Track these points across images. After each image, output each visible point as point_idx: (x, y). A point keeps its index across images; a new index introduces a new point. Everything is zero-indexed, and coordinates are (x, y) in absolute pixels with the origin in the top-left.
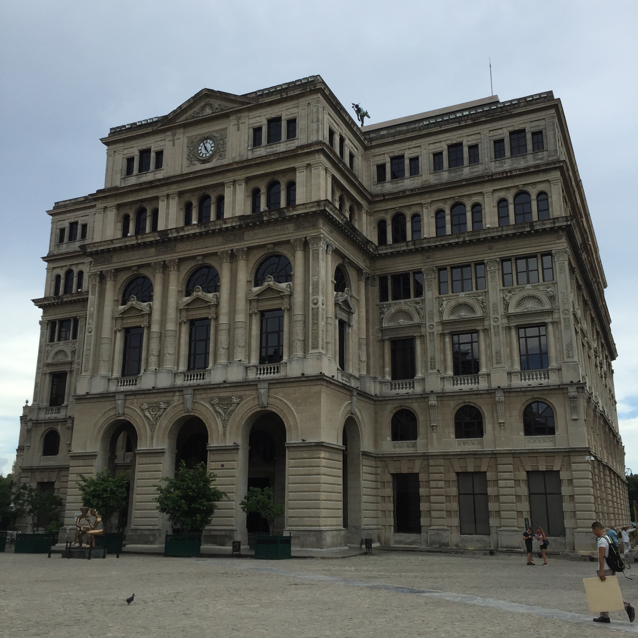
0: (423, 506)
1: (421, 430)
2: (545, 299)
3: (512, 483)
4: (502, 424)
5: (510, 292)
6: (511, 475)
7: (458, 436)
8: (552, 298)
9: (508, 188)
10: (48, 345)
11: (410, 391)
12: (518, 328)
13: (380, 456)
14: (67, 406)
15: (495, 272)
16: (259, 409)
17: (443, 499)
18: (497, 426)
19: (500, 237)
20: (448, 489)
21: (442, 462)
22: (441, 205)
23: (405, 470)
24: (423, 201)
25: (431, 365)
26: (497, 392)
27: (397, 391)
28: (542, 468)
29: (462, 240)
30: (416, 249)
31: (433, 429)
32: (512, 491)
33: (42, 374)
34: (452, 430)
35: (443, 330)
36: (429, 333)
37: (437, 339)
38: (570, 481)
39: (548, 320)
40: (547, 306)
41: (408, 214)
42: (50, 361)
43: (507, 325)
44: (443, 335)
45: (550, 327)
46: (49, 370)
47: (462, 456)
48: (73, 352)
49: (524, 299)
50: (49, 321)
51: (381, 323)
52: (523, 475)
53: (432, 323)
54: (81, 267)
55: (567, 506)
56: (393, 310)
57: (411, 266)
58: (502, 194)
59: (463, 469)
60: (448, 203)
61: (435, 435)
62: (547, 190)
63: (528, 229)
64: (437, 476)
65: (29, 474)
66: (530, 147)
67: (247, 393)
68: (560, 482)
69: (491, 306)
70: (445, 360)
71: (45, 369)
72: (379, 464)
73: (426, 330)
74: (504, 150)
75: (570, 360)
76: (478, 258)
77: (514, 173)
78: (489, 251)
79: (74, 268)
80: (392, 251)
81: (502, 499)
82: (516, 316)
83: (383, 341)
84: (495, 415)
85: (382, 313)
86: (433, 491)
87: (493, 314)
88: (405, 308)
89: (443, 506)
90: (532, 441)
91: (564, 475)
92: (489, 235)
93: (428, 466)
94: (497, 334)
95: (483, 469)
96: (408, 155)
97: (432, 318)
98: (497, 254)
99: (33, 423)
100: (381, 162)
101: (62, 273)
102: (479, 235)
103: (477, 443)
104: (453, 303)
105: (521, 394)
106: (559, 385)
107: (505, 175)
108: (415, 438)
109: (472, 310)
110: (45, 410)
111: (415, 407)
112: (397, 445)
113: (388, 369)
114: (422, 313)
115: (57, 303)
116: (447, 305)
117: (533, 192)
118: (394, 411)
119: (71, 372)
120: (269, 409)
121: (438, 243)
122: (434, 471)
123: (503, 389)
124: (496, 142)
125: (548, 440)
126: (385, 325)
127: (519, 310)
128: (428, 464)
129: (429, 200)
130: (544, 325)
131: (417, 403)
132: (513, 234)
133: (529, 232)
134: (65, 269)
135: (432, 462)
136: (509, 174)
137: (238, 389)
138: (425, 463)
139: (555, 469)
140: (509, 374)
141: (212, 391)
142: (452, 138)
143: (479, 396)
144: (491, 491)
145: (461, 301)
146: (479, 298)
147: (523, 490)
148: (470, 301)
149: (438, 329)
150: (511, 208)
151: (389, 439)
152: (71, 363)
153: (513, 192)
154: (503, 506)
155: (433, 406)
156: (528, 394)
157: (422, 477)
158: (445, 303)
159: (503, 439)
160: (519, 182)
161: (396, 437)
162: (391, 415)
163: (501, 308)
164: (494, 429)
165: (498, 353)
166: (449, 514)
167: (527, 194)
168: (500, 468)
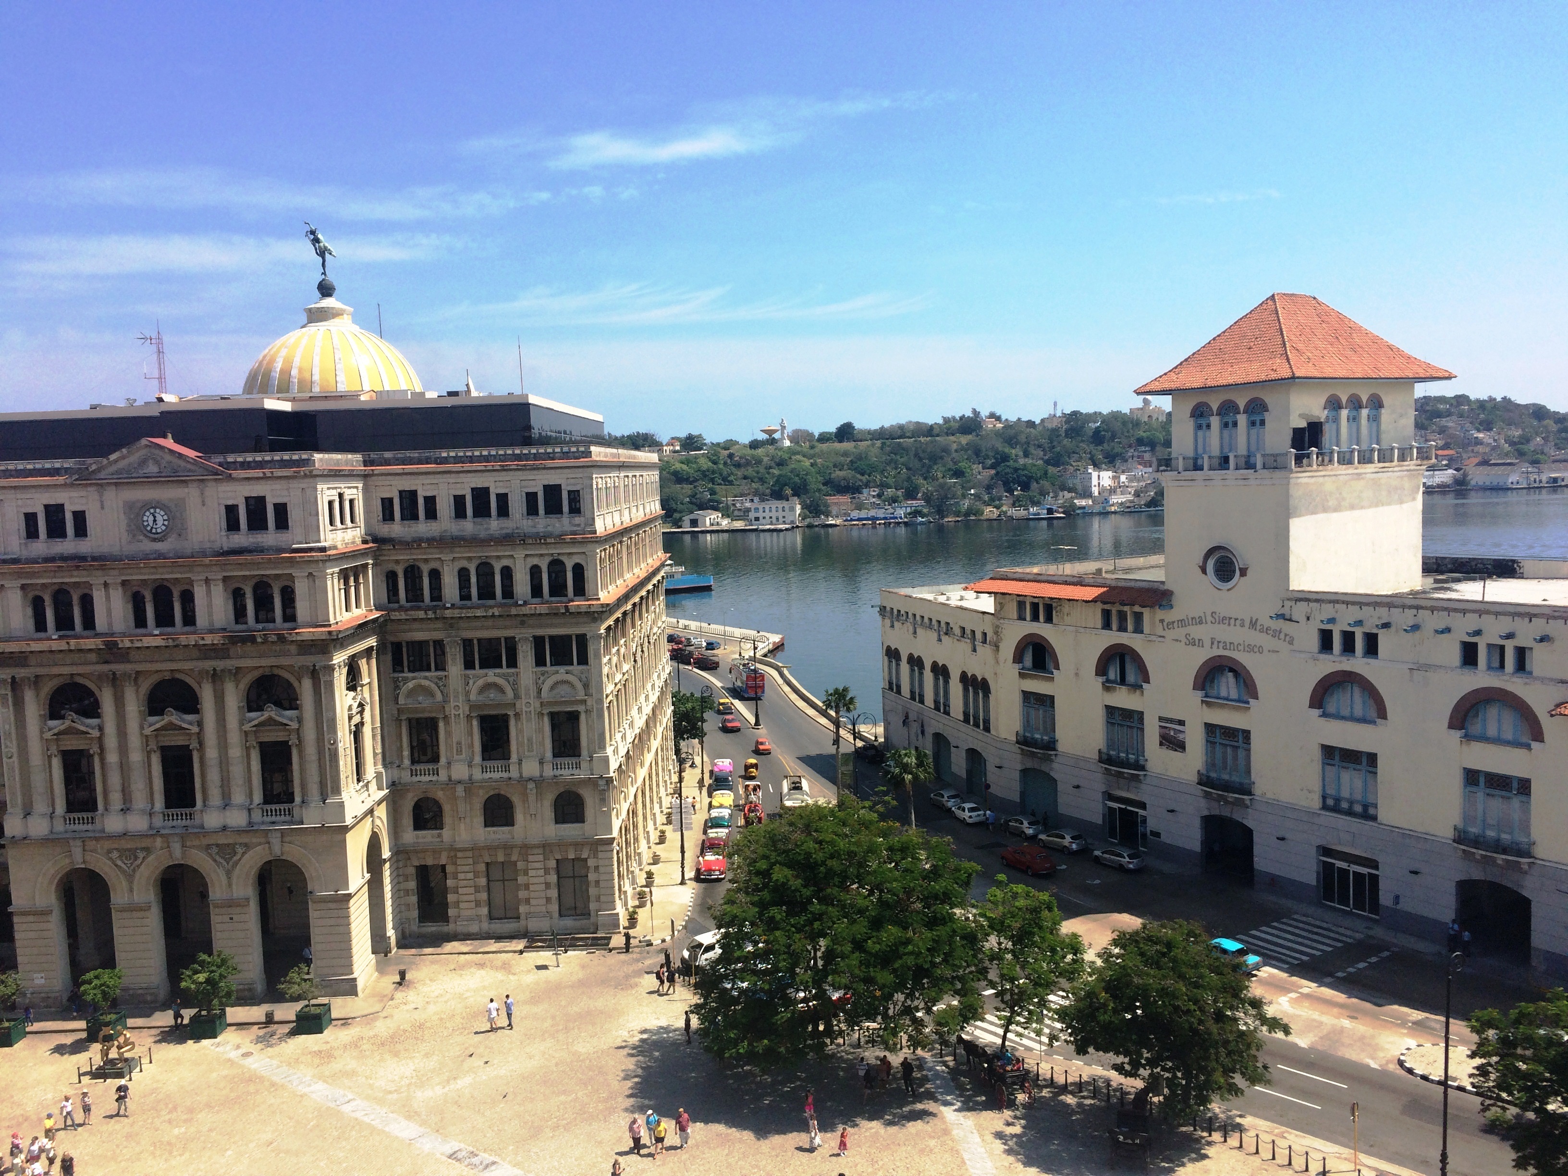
0: (451, 898)
1: (447, 820)
2: (579, 686)
3: (542, 872)
4: (533, 815)
5: (544, 674)
6: (541, 864)
7: (487, 825)
8: (586, 686)
9: (542, 555)
11: (435, 778)
12: (551, 715)
15: (528, 652)
16: (272, 858)
17: (472, 890)
18: (528, 817)
19: (533, 615)
20: (477, 880)
21: (470, 854)
22: (464, 564)
23: (430, 862)
24: (443, 556)
25: (457, 751)
26: (528, 782)
27: (419, 778)
28: (571, 856)
29: (490, 614)
30: (436, 618)
31: (460, 819)
32: (542, 880)
34: (479, 820)
35: (470, 713)
36: (454, 714)
37: (463, 722)
38: (597, 868)
39: (581, 709)
40: (582, 695)
41: (425, 569)
43: (540, 711)
44: (470, 719)
45: (583, 718)
47: (492, 846)
49: (557, 683)
51: (398, 700)
52: (552, 864)
53: (457, 703)
55: (592, 891)
56: (410, 685)
57: (431, 635)
58: (535, 561)
59: (494, 859)
60: (474, 562)
61: (462, 824)
62: (583, 563)
63: (563, 611)
64: (467, 868)
66: (566, 508)
68: (587, 869)
69: (523, 689)
70: (472, 744)
72: (401, 856)
73: (450, 710)
74: (537, 506)
75: (601, 751)
76: (509, 633)
77: (548, 538)
78: (521, 628)
80: (407, 617)
81: (532, 888)
82: (550, 703)
83: (398, 720)
84: (526, 806)
85: (397, 687)
86: (462, 883)
87: (525, 698)
88: (425, 683)
89: (472, 898)
90: (562, 830)
91: (591, 863)
92: (521, 612)
94: (529, 720)
95: (514, 859)
96: (422, 492)
97: (456, 697)
98: (529, 632)
100: (388, 495)
102: (510, 611)
103: (507, 832)
104: (481, 682)
105: (553, 784)
106: (590, 779)
107: (538, 539)
108: (441, 828)
109: (502, 692)
111: (440, 795)
112: (420, 836)
113: (406, 753)
114: (445, 690)
116: (475, 684)
117: (568, 563)
118: (416, 799)
120: (284, 857)
121: (463, 615)
122: (462, 863)
123: (534, 779)
124: (528, 495)
125: (578, 829)
126: (401, 703)
127: (553, 696)
128: (456, 856)
129: (452, 556)
130: (577, 714)
131: (442, 792)
133: (564, 614)
135: (459, 854)
136: (543, 541)
137: (244, 835)
138: (452, 854)
139: (584, 857)
140: (541, 763)
141: (208, 836)
142: (478, 481)
143: (510, 785)
144: (521, 880)
145: (491, 679)
146: (509, 678)
147: (553, 878)
148: (500, 681)
149: (464, 710)
150: (545, 578)
151: (410, 828)
153: (547, 560)
154: (532, 895)
155: (460, 796)
156: (560, 784)
157: (449, 869)
158: (471, 682)
159: (534, 830)
160: (554, 550)
161: (418, 826)
162: (413, 803)
163: (533, 692)
164: (525, 819)
165: (530, 740)
166: (478, 904)
167: (562, 563)
168: (531, 858)
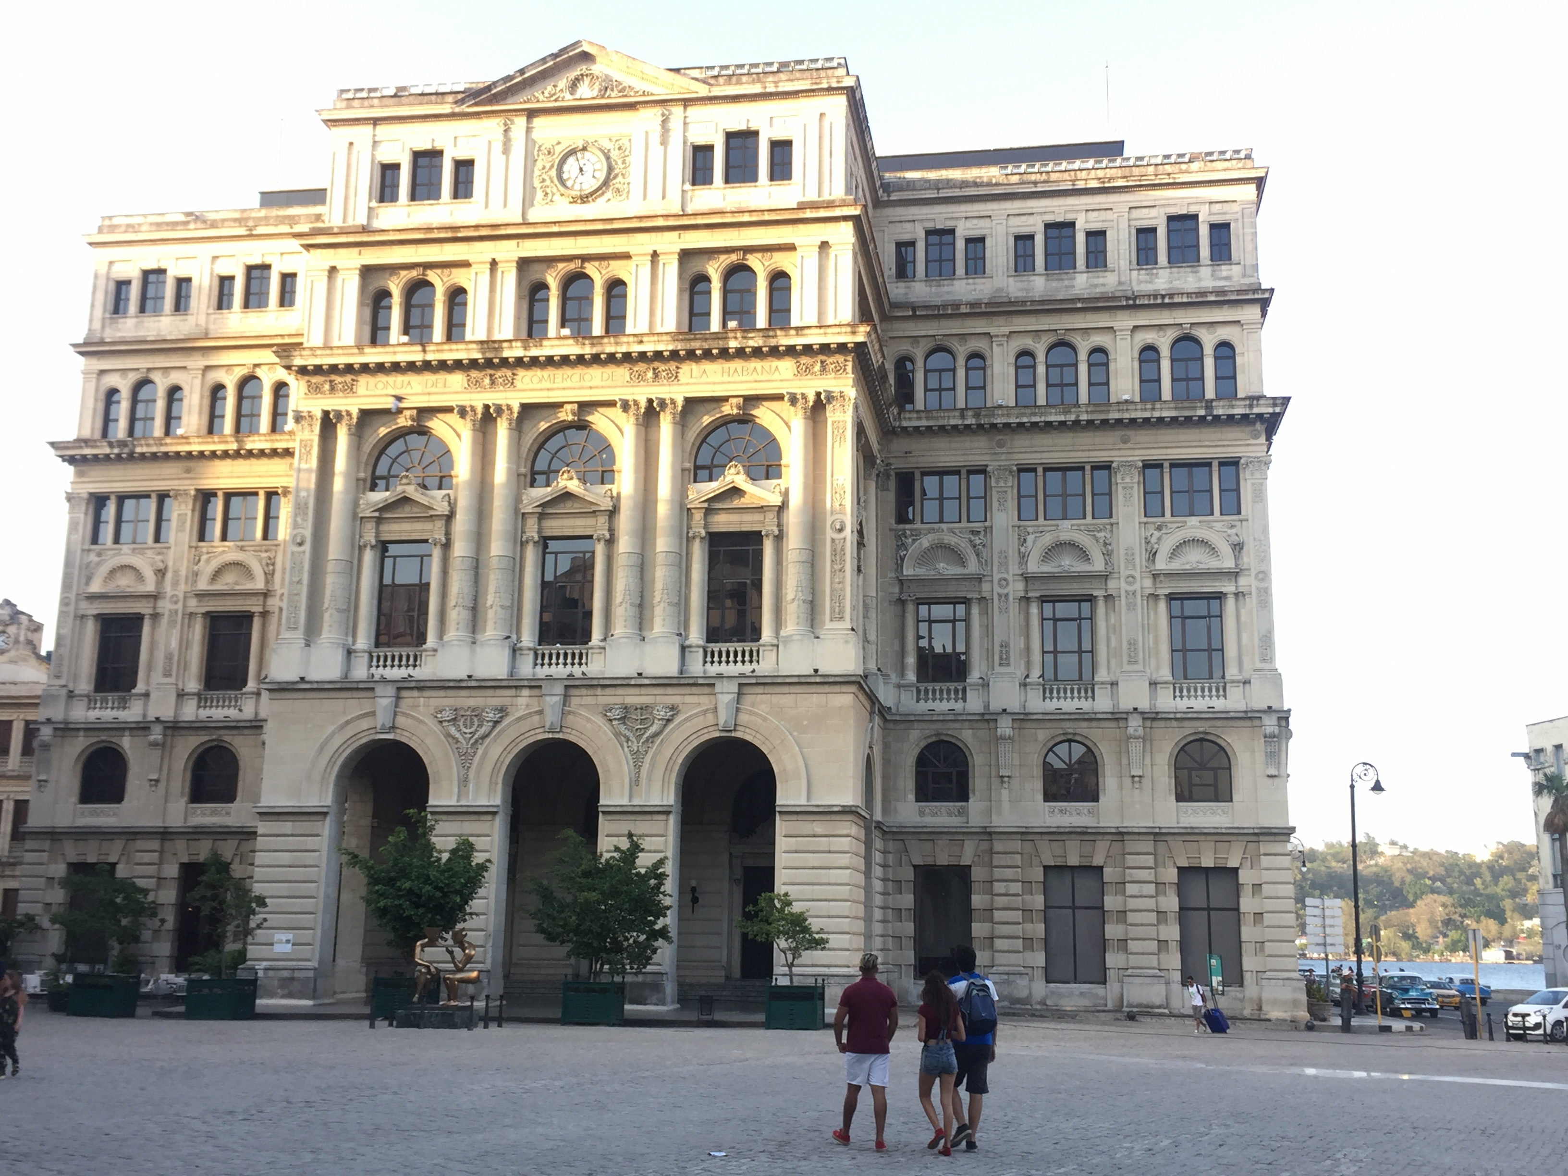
0: (978, 929)
1: (978, 782)
2: (1225, 549)
3: (1150, 889)
4: (1137, 779)
5: (1159, 528)
6: (1150, 874)
7: (1049, 796)
8: (1238, 547)
9: (1160, 327)
10: (89, 550)
11: (958, 706)
12: (1171, 598)
13: (894, 830)
14: (147, 695)
15: (1132, 488)
16: (717, 734)
17: (1018, 916)
18: (1127, 781)
19: (1147, 420)
20: (1027, 897)
21: (1016, 845)
22: (1027, 342)
23: (943, 859)
24: (993, 331)
25: (1001, 659)
26: (1130, 718)
27: (930, 705)
28: (1208, 862)
29: (1073, 417)
30: (980, 426)
31: (1003, 782)
32: (1150, 903)
33: (75, 617)
34: (1035, 788)
35: (1026, 591)
36: (999, 595)
37: (1014, 608)
38: (1257, 888)
39: (1228, 588)
40: (1228, 563)
41: (960, 352)
42: (95, 587)
43: (1151, 591)
44: (1026, 600)
45: (1230, 603)
46: (93, 609)
47: (1058, 835)
48: (159, 571)
49: (1185, 544)
50: (91, 494)
51: (900, 567)
52: (1172, 875)
53: (1005, 576)
54: (175, 378)
55: (1248, 933)
56: (925, 542)
57: (966, 458)
58: (1149, 337)
59: (1059, 859)
60: (1044, 339)
61: (1005, 794)
62: (1234, 341)
63: (1202, 412)
64: (1009, 873)
65: (46, 845)
66: (1205, 251)
67: (689, 699)
68: (1237, 888)
69: (1122, 552)
70: (1028, 649)
71: (84, 604)
72: (891, 846)
73: (992, 589)
74: (1155, 249)
75: (1266, 666)
76: (1101, 456)
77: (1177, 300)
78: (1122, 446)
79: (156, 377)
80: (931, 423)
81: (1131, 917)
82: (1171, 575)
83: (902, 603)
84: (1124, 761)
85: (902, 546)
86: (1000, 901)
87: (1126, 568)
88: (950, 539)
89: (1018, 930)
90: (1190, 811)
91: (1245, 877)
92: (1126, 415)
93: (991, 852)
94: (1131, 607)
95: (1097, 861)
96: (963, 230)
97: (1004, 565)
98: (1137, 452)
99: (55, 729)
100: (907, 237)
101: (124, 385)
102: (1108, 411)
103: (1086, 811)
104: (1048, 539)
105: (1175, 724)
106: (1246, 712)
107: (1159, 301)
108: (964, 797)
109: (1084, 555)
110: (86, 699)
111: (967, 736)
112: (927, 811)
113: (910, 661)
114: (985, 554)
115: (119, 456)
116: (1037, 545)
117: (1209, 340)
118: (923, 744)
119: (155, 616)
120: (738, 734)
121: (1025, 420)
122: (1003, 863)
123: (1142, 713)
124: (1140, 231)
125: (1220, 811)
126: (908, 571)
127: (1176, 565)
128: (991, 849)
129: (1006, 330)
130: (1220, 596)
131: (970, 731)
132: (1172, 418)
133: (1202, 418)
134: (133, 378)
135: (998, 846)
136: (1167, 300)
137: (670, 690)
138: (985, 846)
139: (1232, 863)
140: (1153, 684)
141: (608, 691)
142: (1056, 210)
143: (1094, 724)
144: (1110, 902)
145: (1064, 536)
146: (1098, 535)
147: (1171, 902)
148: (1082, 539)
149: (1017, 588)
150: (1165, 365)
151: (911, 797)
152: (155, 597)
153: (1171, 335)
154: (1133, 932)
155: (1003, 738)
156: (1186, 724)
157: (977, 874)
158: (1030, 538)
159: (1138, 806)
160: (1185, 317)
161: (922, 795)
162: (916, 751)
163: (1140, 558)
164: (1121, 787)
165: (1132, 644)
166: (1029, 944)
167: (1197, 341)
168: (1131, 860)
